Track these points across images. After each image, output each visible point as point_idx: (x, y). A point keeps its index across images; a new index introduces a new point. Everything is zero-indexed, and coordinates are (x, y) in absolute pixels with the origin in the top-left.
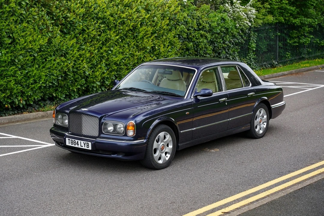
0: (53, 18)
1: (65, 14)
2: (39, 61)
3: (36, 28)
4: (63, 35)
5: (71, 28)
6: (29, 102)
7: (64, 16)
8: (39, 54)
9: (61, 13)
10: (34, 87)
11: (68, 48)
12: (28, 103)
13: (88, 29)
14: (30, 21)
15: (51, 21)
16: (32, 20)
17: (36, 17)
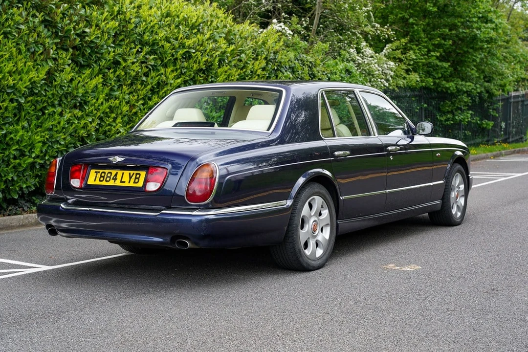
0: (57, 33)
1: (80, 29)
2: (29, 113)
3: (23, 47)
4: (77, 69)
5: (92, 57)
6: (10, 194)
7: (78, 32)
8: (30, 98)
9: (72, 26)
10: (20, 164)
11: (87, 92)
12: (8, 197)
13: (125, 61)
14: (10, 33)
15: (54, 39)
16: (13, 31)
17: (22, 27)
